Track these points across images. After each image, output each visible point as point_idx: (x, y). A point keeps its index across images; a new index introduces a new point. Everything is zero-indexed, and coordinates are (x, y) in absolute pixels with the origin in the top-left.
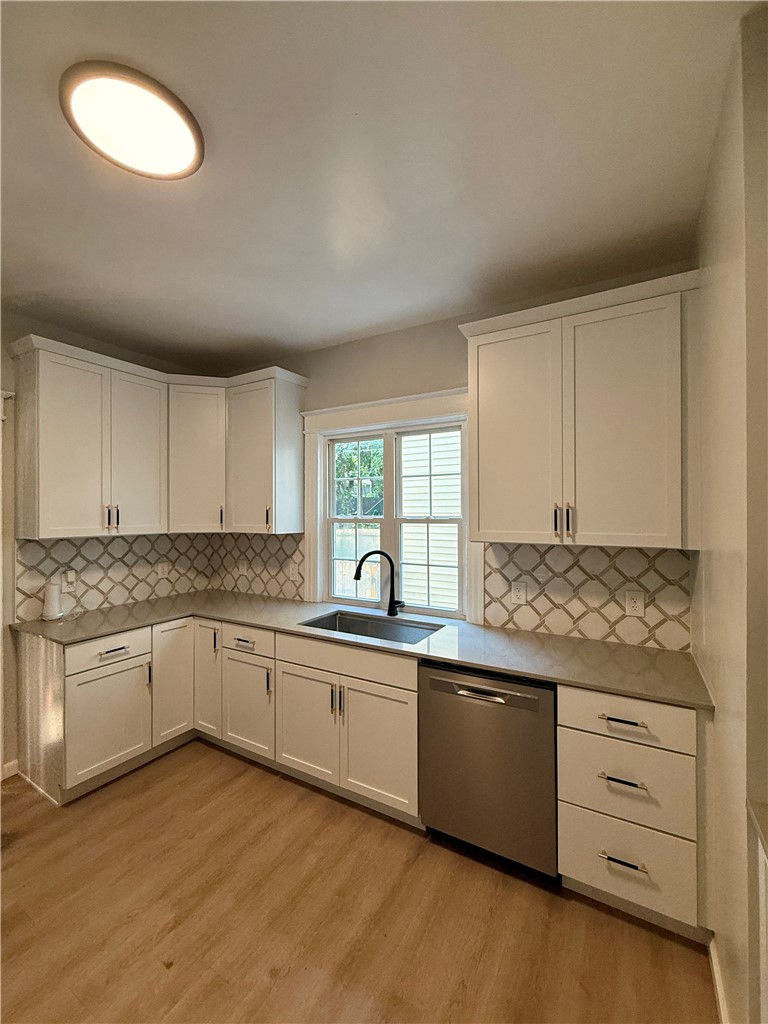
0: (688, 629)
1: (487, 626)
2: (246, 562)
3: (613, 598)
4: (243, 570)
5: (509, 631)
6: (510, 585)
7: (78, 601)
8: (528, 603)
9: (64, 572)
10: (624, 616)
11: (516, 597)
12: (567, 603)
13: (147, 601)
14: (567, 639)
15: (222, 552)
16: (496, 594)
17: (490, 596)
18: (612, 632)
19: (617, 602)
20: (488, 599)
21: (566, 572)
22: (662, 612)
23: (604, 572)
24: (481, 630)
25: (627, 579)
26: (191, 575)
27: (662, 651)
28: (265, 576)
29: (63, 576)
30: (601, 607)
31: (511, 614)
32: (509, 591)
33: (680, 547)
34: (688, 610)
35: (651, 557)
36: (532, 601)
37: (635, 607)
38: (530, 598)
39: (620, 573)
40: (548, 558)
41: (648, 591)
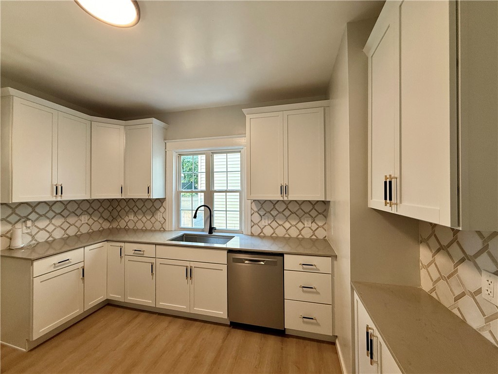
0: (325, 230)
1: (252, 235)
2: (133, 213)
3: (300, 221)
4: (131, 217)
5: (261, 236)
6: (262, 217)
7: (33, 237)
8: (269, 225)
9: (25, 222)
10: (304, 227)
11: (265, 222)
12: (284, 223)
13: (76, 235)
14: (284, 238)
15: (119, 209)
16: (256, 222)
17: (253, 223)
18: (300, 234)
19: (302, 222)
20: (253, 224)
21: (283, 211)
22: (317, 225)
23: (297, 211)
24: (250, 237)
25: (305, 213)
26: (101, 221)
27: (317, 239)
28: (144, 219)
29: (24, 223)
30: (296, 224)
31: (262, 230)
32: (261, 220)
33: (324, 200)
34: (325, 223)
35: (313, 204)
36: (271, 223)
37: (308, 223)
38: (269, 222)
39: (303, 210)
40: (276, 206)
41: (312, 217)
